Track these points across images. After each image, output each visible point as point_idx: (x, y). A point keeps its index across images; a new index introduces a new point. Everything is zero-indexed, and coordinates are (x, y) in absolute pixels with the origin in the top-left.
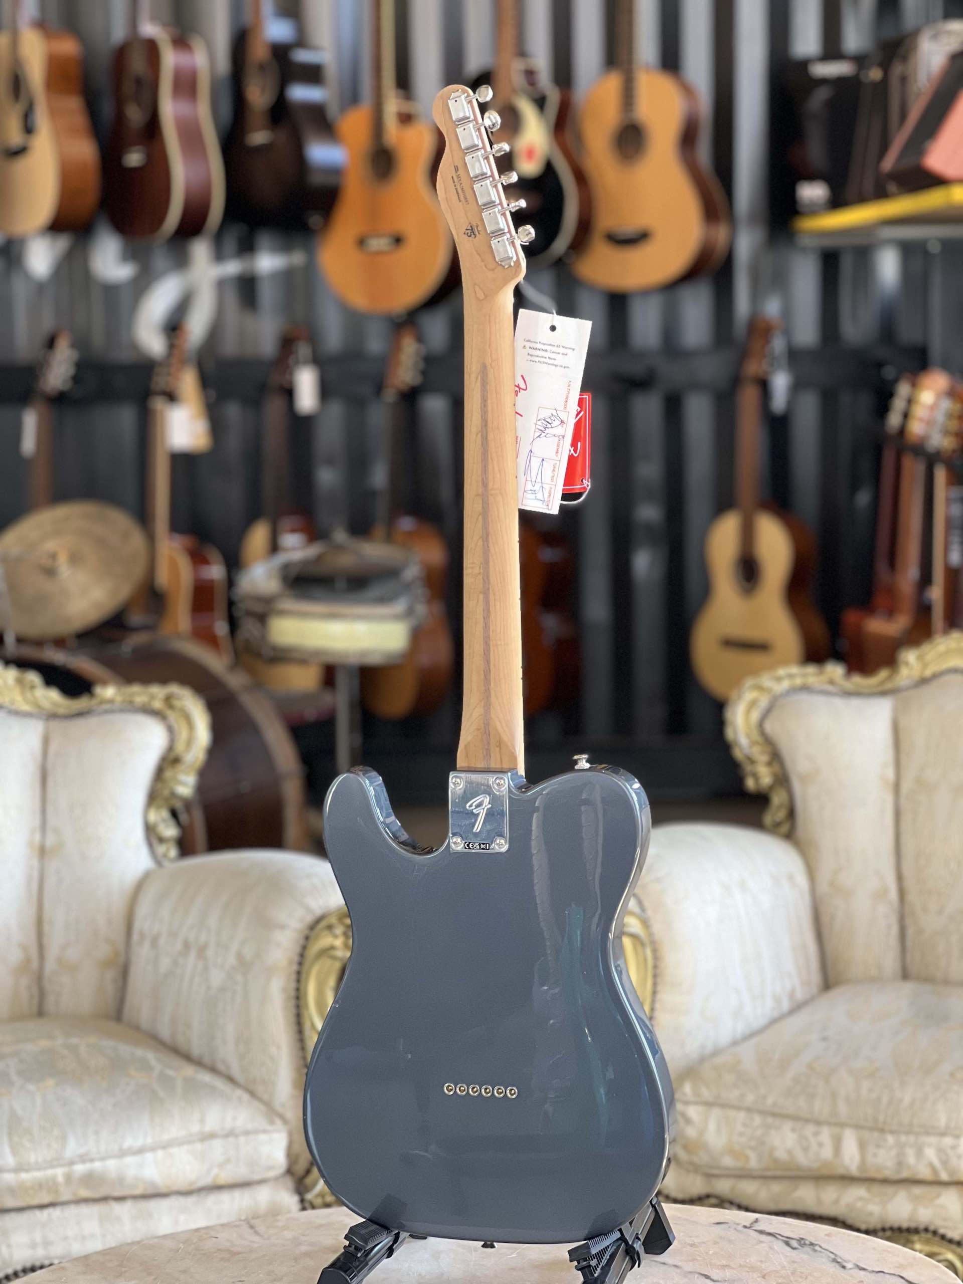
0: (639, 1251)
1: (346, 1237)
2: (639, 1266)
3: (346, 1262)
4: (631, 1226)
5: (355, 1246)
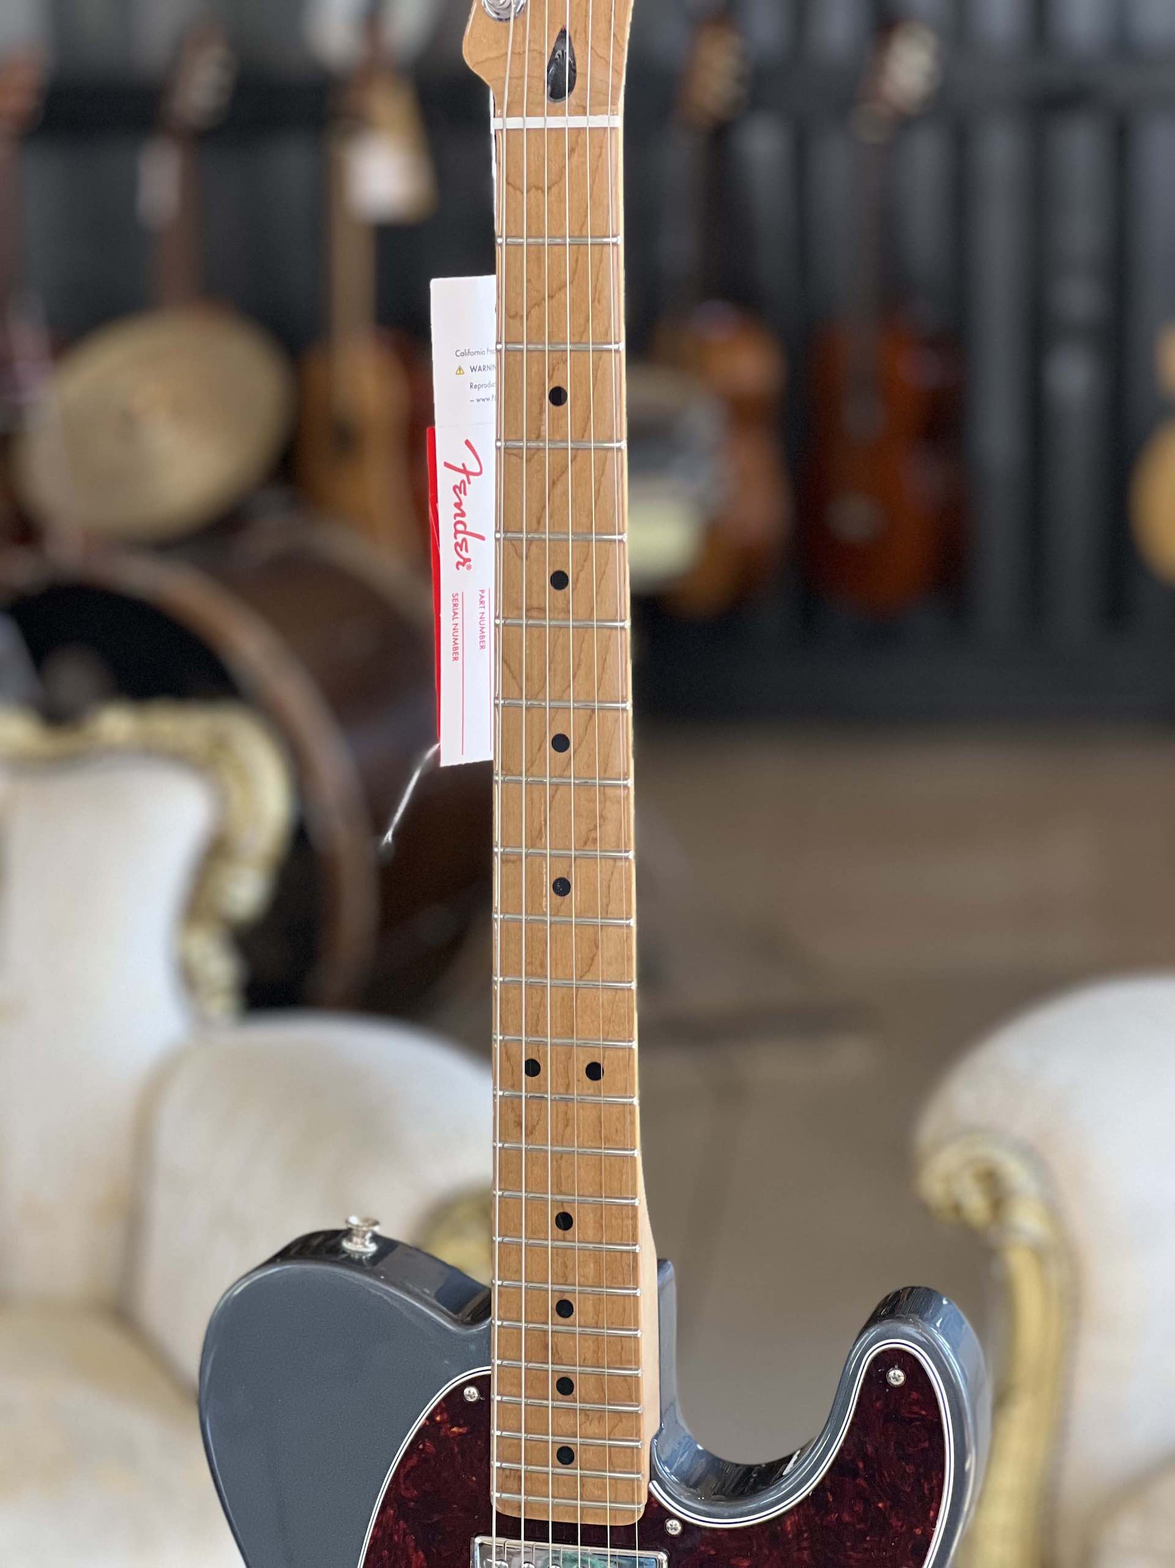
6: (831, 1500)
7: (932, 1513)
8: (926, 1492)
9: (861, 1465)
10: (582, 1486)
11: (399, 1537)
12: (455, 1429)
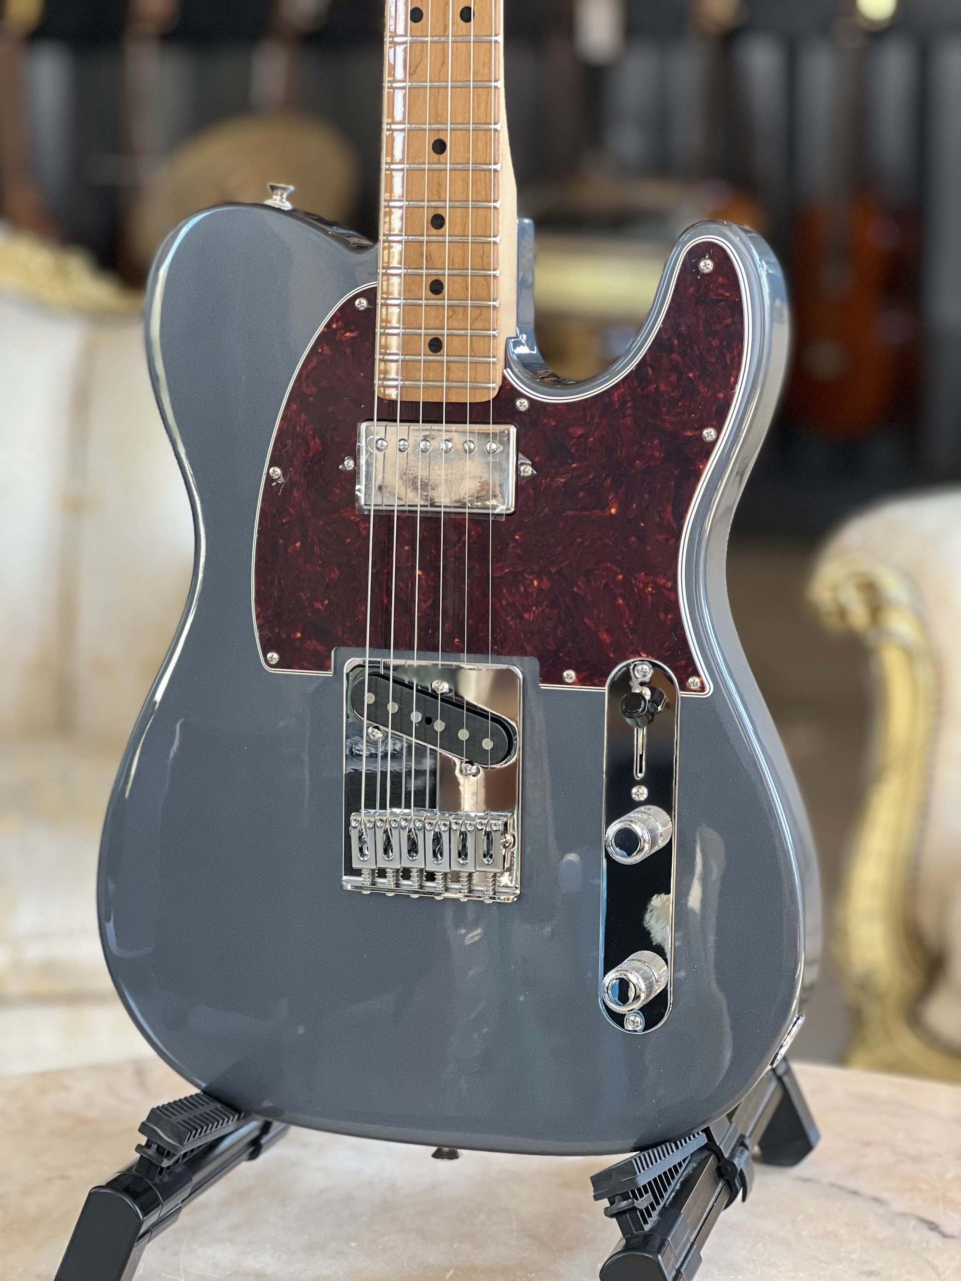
0: (744, 1171)
1: (143, 1128)
2: (744, 1199)
3: (140, 1175)
4: (731, 1122)
5: (159, 1146)
6: (651, 373)
7: (732, 379)
8: (728, 362)
9: (676, 342)
10: (448, 369)
11: (300, 428)
12: (348, 334)
